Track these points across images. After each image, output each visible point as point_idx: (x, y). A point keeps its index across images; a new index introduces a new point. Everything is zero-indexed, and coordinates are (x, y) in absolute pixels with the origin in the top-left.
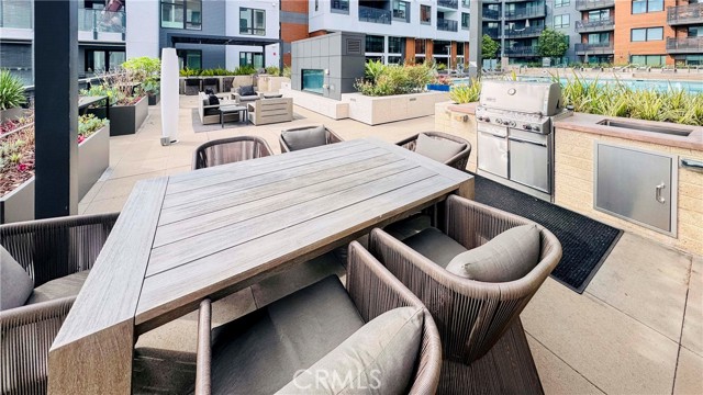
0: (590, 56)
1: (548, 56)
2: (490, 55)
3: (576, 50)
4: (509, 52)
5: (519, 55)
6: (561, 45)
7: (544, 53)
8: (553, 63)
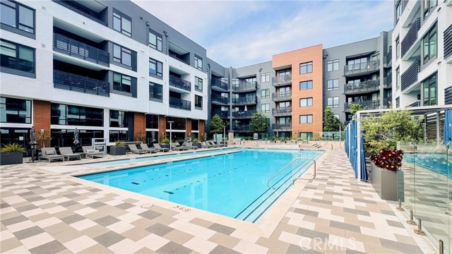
0: (280, 132)
1: (257, 132)
2: (218, 130)
3: (273, 128)
4: (235, 129)
5: (241, 131)
6: (264, 124)
7: (255, 130)
8: (260, 137)
